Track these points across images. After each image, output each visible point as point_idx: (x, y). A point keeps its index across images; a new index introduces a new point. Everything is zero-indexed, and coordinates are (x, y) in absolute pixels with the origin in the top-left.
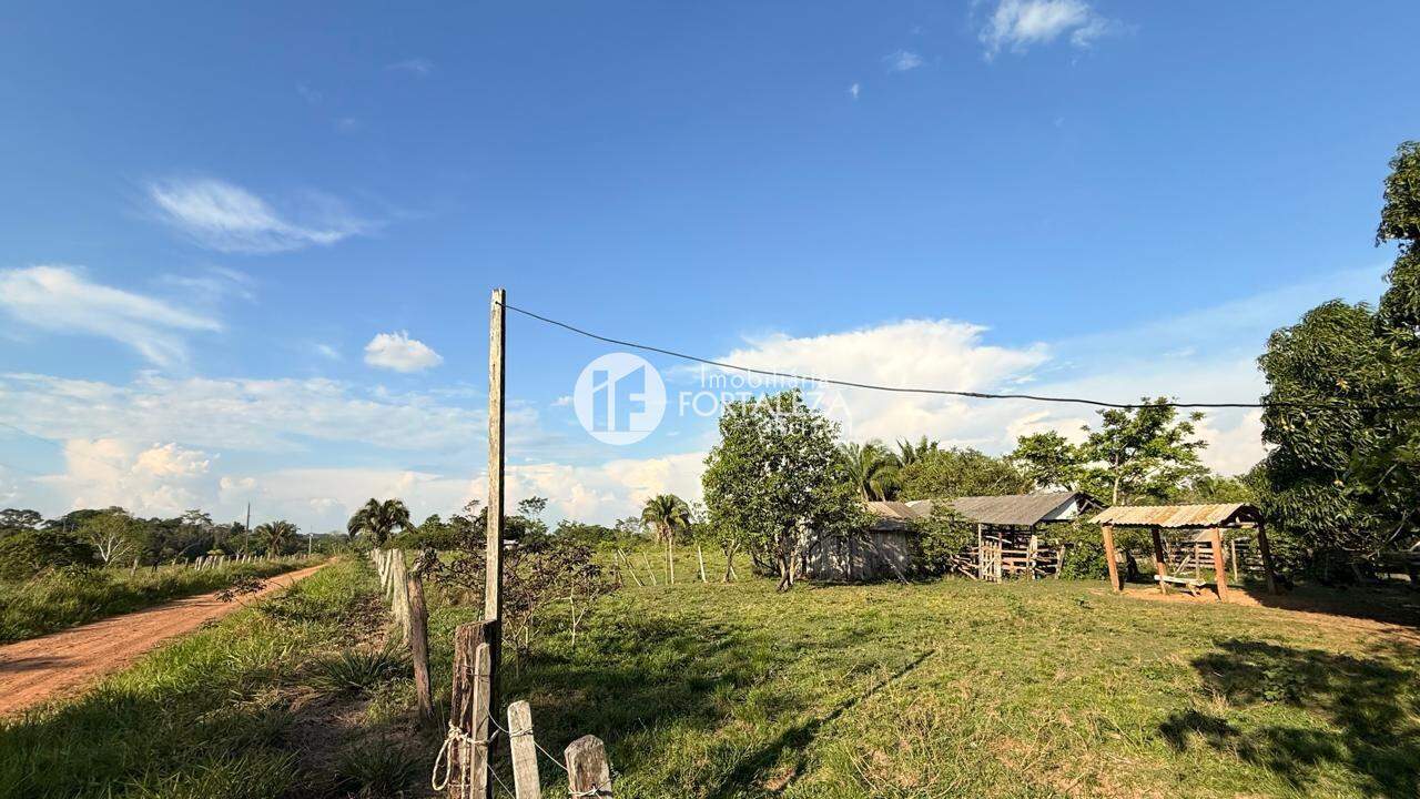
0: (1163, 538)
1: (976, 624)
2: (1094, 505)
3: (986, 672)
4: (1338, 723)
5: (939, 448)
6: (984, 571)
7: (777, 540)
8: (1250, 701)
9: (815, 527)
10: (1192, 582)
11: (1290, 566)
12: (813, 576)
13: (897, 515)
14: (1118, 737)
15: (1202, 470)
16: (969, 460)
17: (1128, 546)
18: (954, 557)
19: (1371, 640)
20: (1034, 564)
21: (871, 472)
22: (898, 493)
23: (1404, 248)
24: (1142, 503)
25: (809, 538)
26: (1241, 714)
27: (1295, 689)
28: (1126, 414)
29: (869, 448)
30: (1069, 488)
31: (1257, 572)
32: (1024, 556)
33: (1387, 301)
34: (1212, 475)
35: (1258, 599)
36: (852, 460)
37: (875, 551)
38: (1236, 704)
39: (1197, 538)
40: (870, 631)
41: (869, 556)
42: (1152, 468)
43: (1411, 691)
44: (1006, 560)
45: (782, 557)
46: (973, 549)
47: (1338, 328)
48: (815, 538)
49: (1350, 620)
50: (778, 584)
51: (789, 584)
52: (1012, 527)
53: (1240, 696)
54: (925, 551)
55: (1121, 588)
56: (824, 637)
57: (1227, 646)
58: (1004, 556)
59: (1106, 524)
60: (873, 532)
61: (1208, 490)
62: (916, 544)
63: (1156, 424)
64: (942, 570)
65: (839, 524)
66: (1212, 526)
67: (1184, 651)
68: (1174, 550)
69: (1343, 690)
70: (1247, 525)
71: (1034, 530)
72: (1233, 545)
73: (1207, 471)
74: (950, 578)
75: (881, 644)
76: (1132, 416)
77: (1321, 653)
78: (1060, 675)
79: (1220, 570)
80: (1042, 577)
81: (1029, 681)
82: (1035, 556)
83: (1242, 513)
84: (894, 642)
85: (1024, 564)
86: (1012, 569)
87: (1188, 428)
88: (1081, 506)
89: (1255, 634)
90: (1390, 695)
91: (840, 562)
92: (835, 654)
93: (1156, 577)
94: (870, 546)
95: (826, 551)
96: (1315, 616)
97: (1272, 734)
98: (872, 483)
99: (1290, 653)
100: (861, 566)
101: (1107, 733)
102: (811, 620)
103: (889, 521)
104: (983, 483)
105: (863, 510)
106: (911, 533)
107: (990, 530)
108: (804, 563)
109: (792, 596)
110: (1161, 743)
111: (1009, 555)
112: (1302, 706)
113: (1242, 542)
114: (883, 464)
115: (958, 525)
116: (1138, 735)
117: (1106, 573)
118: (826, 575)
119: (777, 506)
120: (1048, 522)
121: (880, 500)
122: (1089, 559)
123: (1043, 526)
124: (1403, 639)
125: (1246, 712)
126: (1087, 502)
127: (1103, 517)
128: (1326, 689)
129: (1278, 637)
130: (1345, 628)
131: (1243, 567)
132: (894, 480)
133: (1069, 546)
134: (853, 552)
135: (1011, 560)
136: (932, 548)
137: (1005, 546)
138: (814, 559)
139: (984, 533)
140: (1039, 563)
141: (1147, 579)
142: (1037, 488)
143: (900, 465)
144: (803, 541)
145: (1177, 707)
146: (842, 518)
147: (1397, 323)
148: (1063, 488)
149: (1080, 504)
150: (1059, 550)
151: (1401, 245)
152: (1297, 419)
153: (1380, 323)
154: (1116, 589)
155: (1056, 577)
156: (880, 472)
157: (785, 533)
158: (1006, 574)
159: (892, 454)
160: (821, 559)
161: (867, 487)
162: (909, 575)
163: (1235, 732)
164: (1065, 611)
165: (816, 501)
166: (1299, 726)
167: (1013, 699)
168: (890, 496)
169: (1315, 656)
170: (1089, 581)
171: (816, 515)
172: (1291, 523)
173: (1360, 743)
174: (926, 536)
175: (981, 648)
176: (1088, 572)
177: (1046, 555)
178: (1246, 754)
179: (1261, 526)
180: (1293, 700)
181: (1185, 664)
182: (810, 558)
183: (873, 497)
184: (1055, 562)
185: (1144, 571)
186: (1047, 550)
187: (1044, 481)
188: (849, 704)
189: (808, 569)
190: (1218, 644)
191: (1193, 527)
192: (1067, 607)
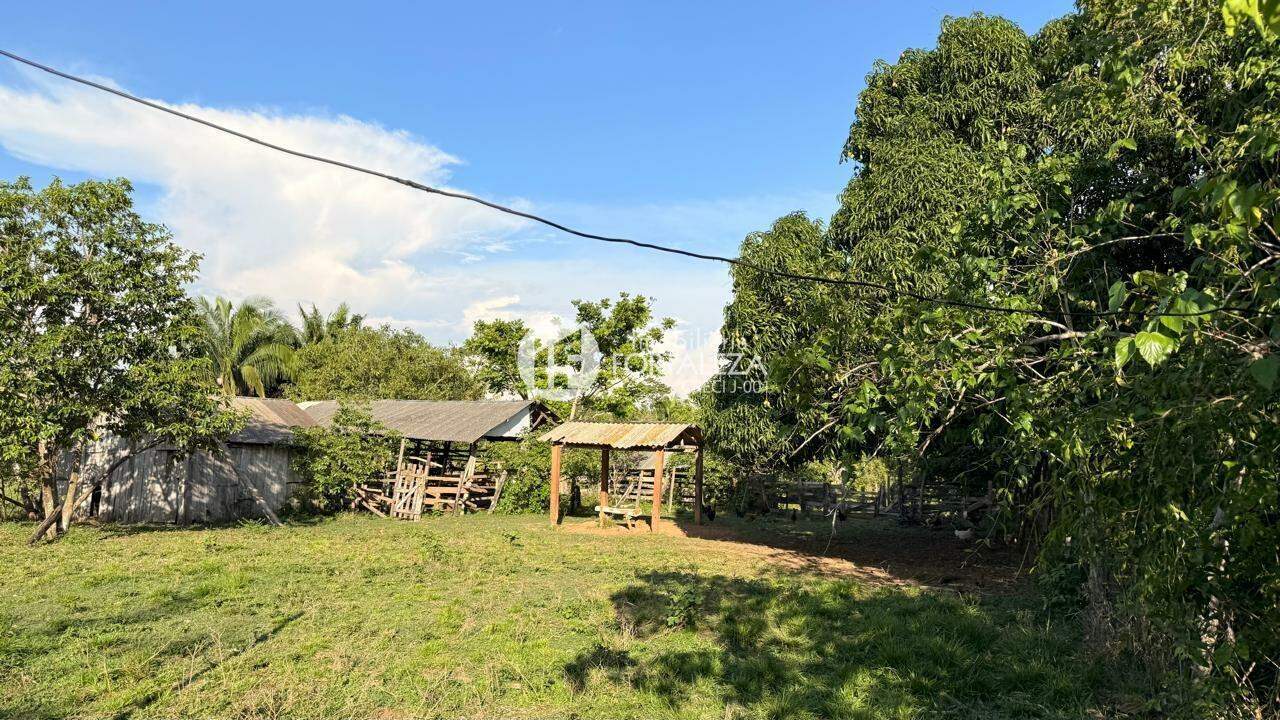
0: (612, 463)
1: (373, 573)
2: (549, 420)
3: (374, 633)
4: (719, 641)
5: (364, 324)
6: (397, 506)
7: (43, 451)
8: (654, 631)
9: (128, 431)
10: (629, 513)
11: (717, 498)
12: (111, 518)
13: (280, 421)
14: (517, 685)
15: (664, 389)
16: (403, 346)
17: (576, 471)
18: (359, 486)
19: (761, 565)
20: (466, 496)
21: (247, 351)
22: (287, 389)
23: (857, 171)
24: (599, 420)
25: (112, 452)
26: (641, 644)
27: (693, 612)
28: (603, 310)
29: (249, 311)
30: (525, 397)
31: (689, 504)
32: (453, 484)
33: (835, 224)
34: (671, 396)
35: (684, 530)
36: (216, 327)
37: (234, 478)
38: (639, 636)
39: (644, 465)
40: (204, 593)
41: (221, 485)
42: (617, 380)
43: (777, 605)
44: (432, 490)
45: (50, 482)
46: (389, 474)
47: (797, 241)
48: (124, 453)
49: (750, 547)
50: (35, 529)
51: (59, 529)
52: (447, 444)
53: (646, 627)
54: (317, 477)
55: (559, 522)
56: (117, 607)
57: (647, 578)
58: (429, 484)
59: (558, 443)
60: (235, 445)
61: (664, 411)
62: (303, 465)
63: (629, 327)
64: (337, 505)
65: (175, 428)
66: (660, 448)
67: (606, 586)
68: (620, 478)
69: (729, 609)
70: (689, 449)
71: (473, 449)
72: (674, 473)
73: (668, 390)
74: (345, 517)
75: (220, 610)
76: (607, 314)
77: (723, 577)
78: (467, 627)
79: (657, 500)
80: (473, 512)
81: (428, 637)
82: (469, 485)
83: (688, 436)
84: (243, 606)
85: (453, 496)
86: (437, 503)
87: (658, 336)
88: (533, 421)
89: (672, 565)
90: (762, 611)
91: (166, 494)
92: (131, 633)
93: (597, 509)
94: (227, 468)
95: (143, 475)
96: (725, 544)
97: (664, 660)
98: (246, 370)
99: (698, 580)
100: (205, 500)
101: (508, 685)
102: (96, 583)
103: (264, 430)
104: (418, 382)
105: (222, 407)
106: (298, 450)
107: (417, 449)
108: (96, 498)
109: (62, 548)
110: (563, 685)
111: (437, 484)
112: (694, 629)
113: (683, 470)
114: (269, 339)
115: (373, 439)
116: (540, 681)
117: (547, 507)
118: (134, 517)
119: (51, 389)
120: (492, 439)
121: (256, 395)
122: (531, 489)
123: (486, 444)
124: (783, 563)
125: (647, 643)
126: (542, 415)
127: (555, 434)
128: (716, 610)
129: (692, 567)
130: (745, 554)
131: (679, 497)
132: (283, 367)
133: (511, 471)
134: (194, 476)
135: (437, 491)
136: (327, 472)
137: (433, 472)
138: (116, 489)
139: (407, 452)
140: (472, 494)
141: (588, 512)
142: (489, 396)
143: (296, 345)
144: (99, 458)
145: (584, 646)
146: (181, 419)
147: (838, 248)
148: (520, 398)
149: (534, 417)
150: (499, 476)
151: (857, 167)
152: (748, 333)
153: (826, 244)
154: (554, 523)
155: (490, 511)
156: (262, 352)
157: (62, 441)
158: (427, 509)
159: (287, 327)
160: (129, 492)
161: (238, 377)
162: (285, 514)
163: (633, 663)
164: (491, 549)
165: (133, 386)
166: (689, 649)
167: (403, 662)
168: (273, 392)
169: (717, 581)
170: (527, 514)
171: (132, 409)
172: (723, 444)
173: (732, 657)
174: (320, 453)
175: (372, 605)
176: (527, 505)
177: (483, 483)
178: (638, 683)
179: (700, 451)
180: (690, 624)
181: (604, 599)
182: (110, 486)
183: (245, 391)
184: (491, 492)
185: (587, 504)
186: (486, 477)
187: (497, 386)
188: (148, 701)
189: (103, 507)
190: (639, 577)
191: (642, 448)
192: (496, 544)
